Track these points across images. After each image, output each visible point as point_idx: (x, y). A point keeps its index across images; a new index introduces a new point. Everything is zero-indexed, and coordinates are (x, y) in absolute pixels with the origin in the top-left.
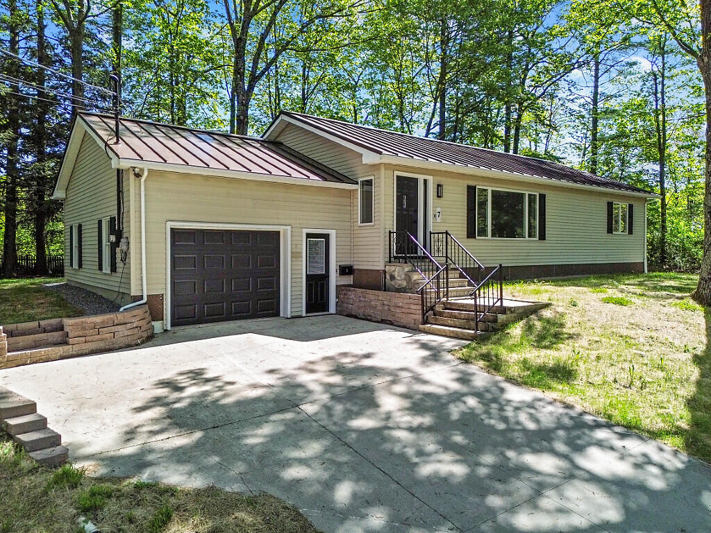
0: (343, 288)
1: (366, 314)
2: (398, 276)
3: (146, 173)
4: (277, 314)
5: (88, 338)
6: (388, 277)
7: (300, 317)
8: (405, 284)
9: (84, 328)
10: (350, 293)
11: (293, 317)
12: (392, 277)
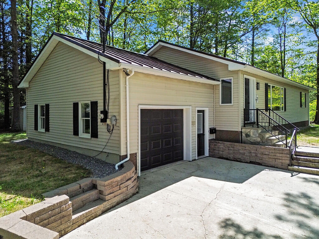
0: (213, 141)
1: (236, 157)
2: (253, 135)
3: (133, 73)
4: (182, 159)
5: (116, 193)
6: (244, 135)
7: (195, 160)
8: (259, 140)
9: (112, 186)
10: (219, 144)
11: (193, 160)
12: (247, 135)
